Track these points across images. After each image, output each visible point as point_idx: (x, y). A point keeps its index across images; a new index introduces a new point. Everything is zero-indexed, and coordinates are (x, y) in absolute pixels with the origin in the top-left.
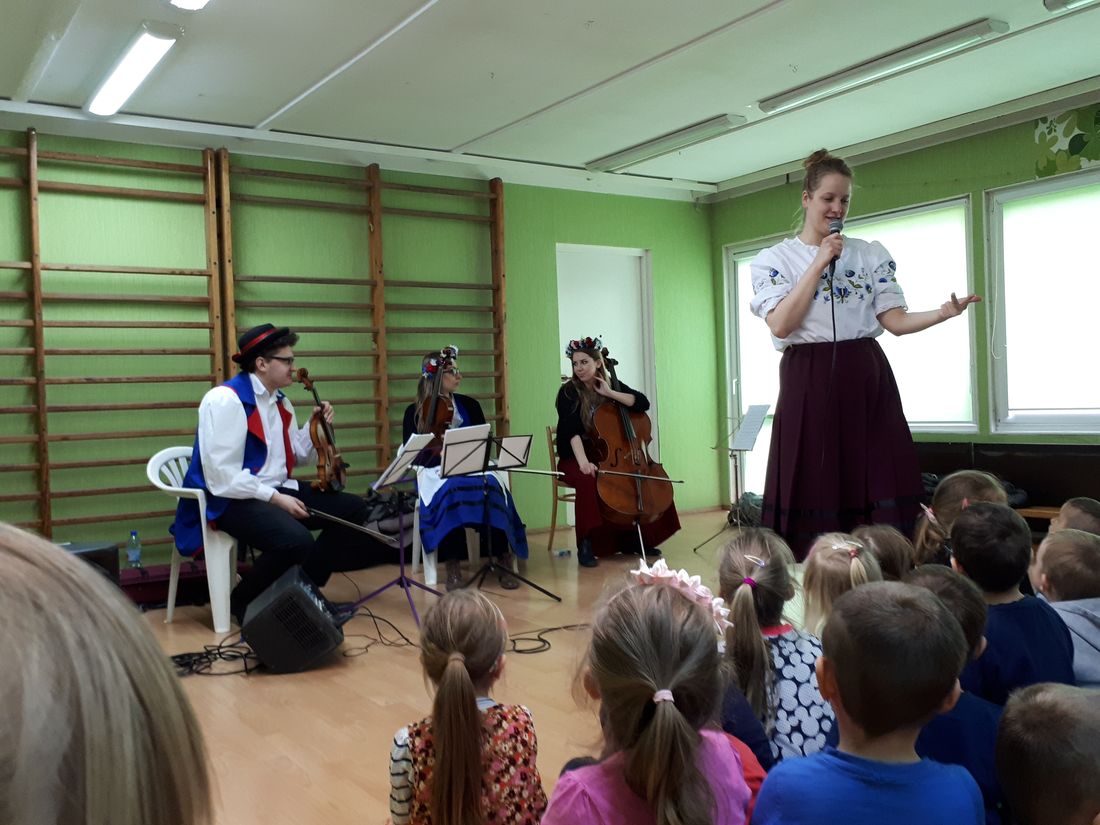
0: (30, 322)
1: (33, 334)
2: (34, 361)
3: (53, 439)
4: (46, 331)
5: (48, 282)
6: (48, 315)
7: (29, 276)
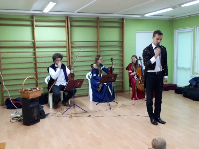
0: (34, 52)
1: (35, 54)
2: (35, 59)
3: (38, 73)
4: (37, 53)
5: (37, 44)
6: (37, 50)
7: (34, 43)
